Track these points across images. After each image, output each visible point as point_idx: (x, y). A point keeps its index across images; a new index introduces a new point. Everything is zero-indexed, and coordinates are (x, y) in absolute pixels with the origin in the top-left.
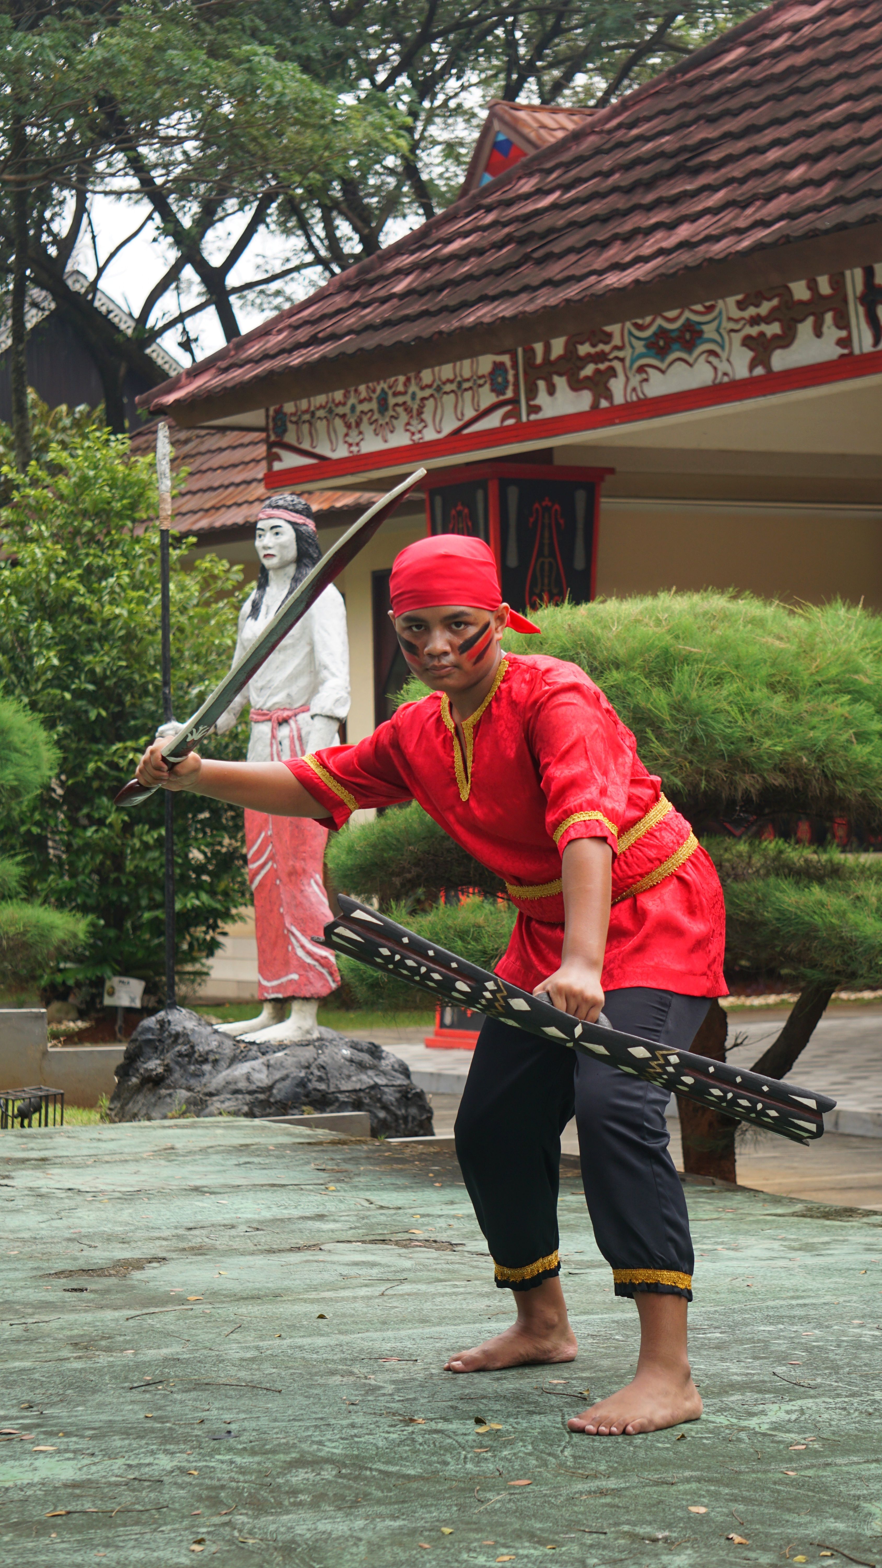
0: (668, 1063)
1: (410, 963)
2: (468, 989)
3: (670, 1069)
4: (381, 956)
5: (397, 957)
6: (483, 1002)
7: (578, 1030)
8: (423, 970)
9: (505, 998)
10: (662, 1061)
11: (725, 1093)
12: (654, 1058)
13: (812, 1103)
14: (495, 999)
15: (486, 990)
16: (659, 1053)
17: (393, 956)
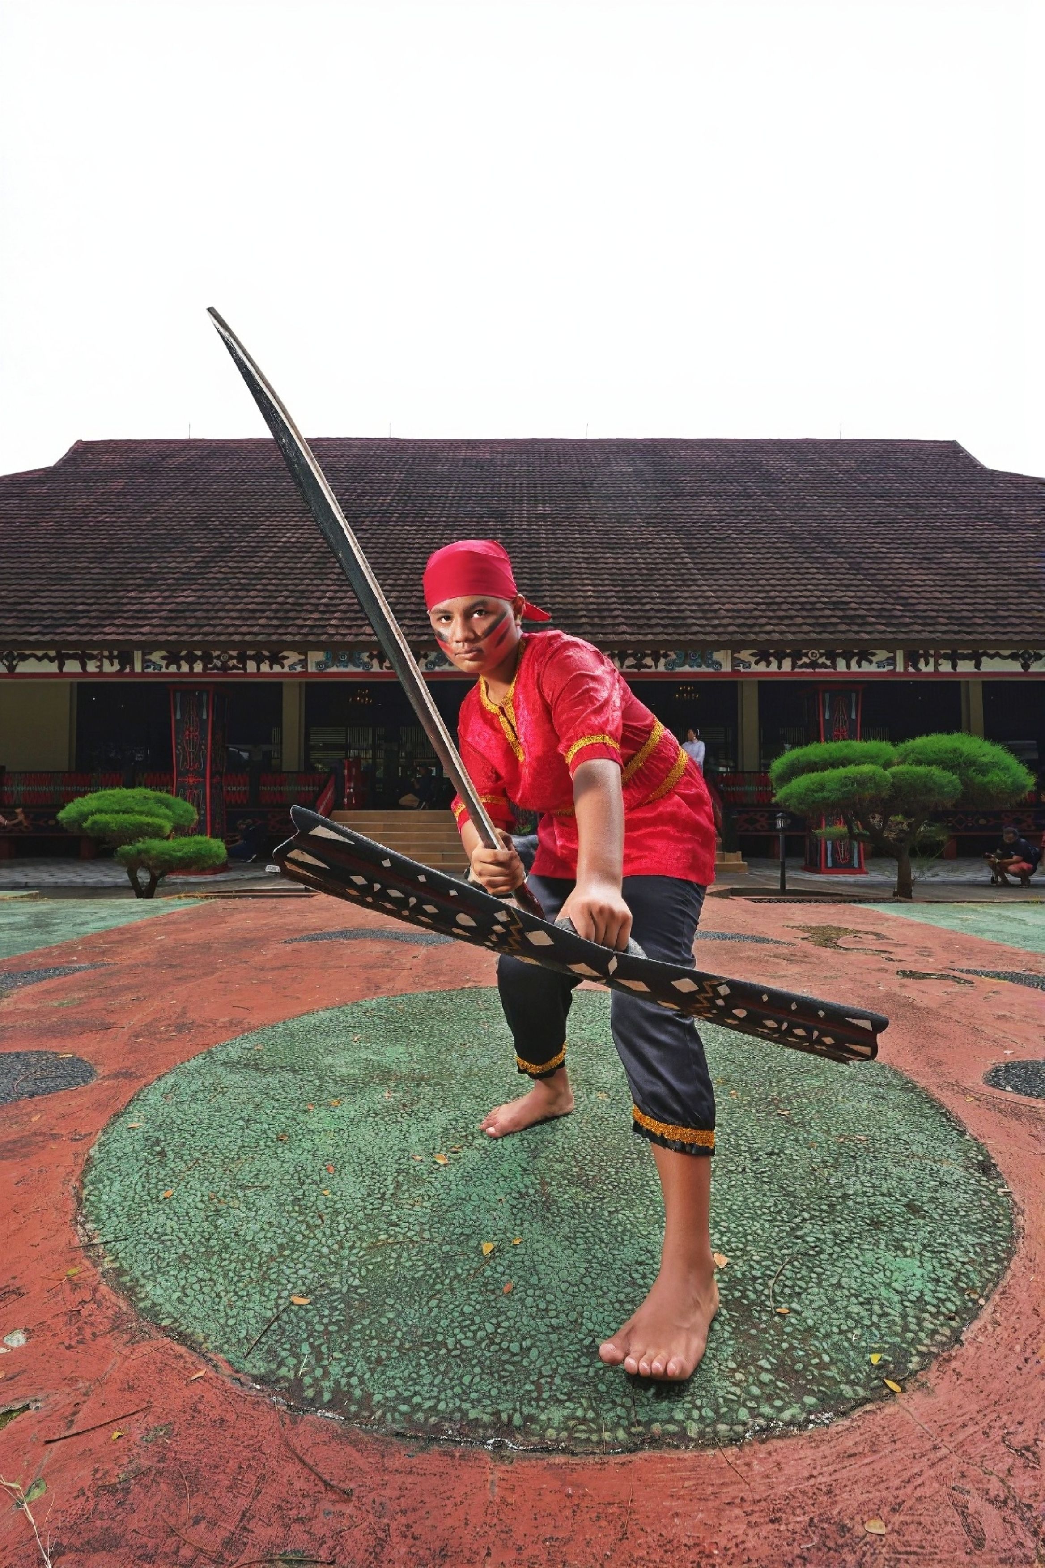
0: (719, 996)
1: (395, 893)
2: (473, 924)
3: (720, 1002)
4: (353, 885)
5: (377, 886)
6: (494, 938)
7: (613, 965)
8: (413, 901)
9: (521, 932)
10: (710, 995)
11: (780, 1023)
12: (702, 990)
13: (866, 1024)
14: (508, 933)
15: (498, 923)
16: (706, 984)
17: (370, 887)
